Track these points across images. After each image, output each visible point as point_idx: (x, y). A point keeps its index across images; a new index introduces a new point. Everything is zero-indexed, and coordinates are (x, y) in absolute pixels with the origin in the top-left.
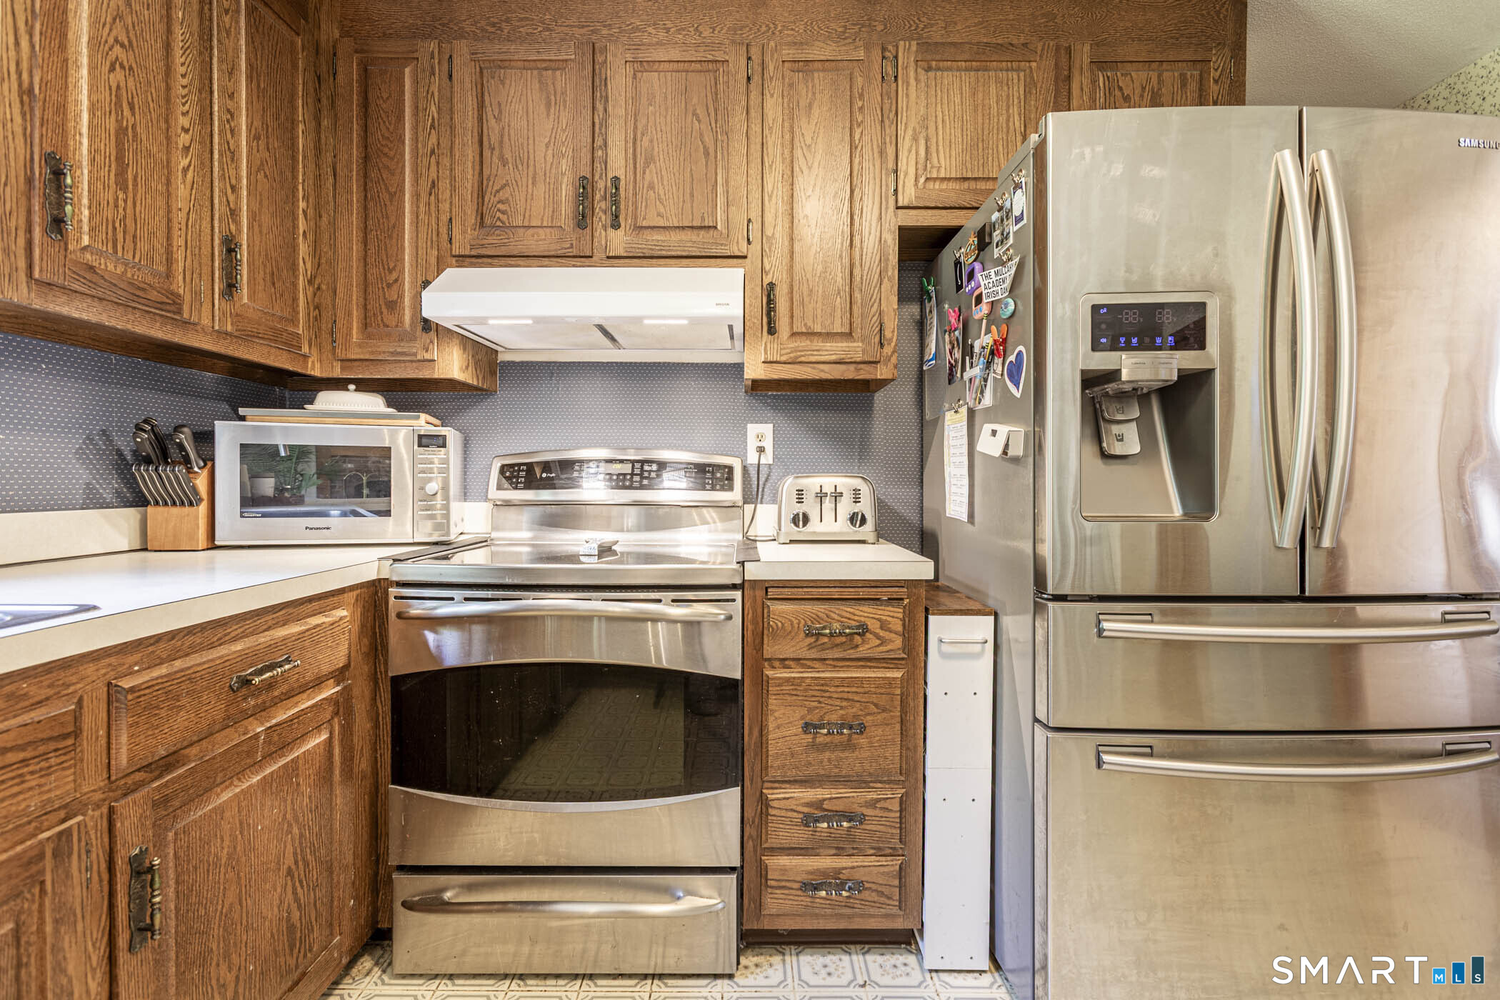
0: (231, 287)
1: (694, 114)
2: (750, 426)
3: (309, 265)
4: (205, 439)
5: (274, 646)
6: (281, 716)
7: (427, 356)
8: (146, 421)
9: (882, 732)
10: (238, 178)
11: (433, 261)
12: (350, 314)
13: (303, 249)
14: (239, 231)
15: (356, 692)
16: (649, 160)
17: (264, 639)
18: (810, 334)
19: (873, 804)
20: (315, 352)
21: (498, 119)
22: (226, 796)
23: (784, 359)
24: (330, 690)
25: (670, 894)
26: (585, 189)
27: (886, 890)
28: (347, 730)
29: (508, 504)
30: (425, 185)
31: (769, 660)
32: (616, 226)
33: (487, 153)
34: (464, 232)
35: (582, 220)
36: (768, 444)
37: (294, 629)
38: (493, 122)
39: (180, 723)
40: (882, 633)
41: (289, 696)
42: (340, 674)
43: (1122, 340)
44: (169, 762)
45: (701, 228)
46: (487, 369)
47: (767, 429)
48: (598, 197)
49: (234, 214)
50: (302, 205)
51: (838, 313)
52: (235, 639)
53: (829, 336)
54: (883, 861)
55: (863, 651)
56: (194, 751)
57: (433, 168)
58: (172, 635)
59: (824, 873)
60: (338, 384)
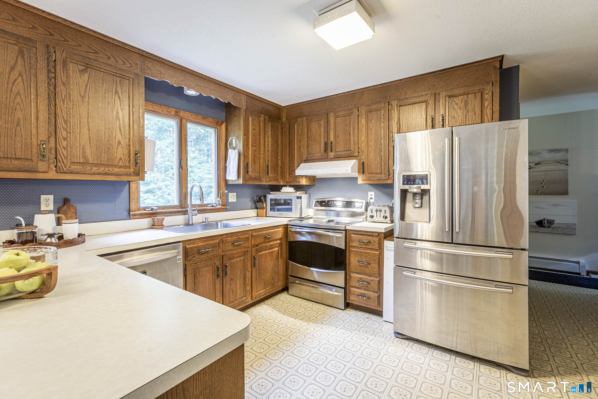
0: (268, 173)
1: (347, 125)
2: (369, 192)
3: (280, 164)
4: (265, 197)
5: (270, 233)
6: (271, 243)
7: (299, 181)
8: (258, 195)
9: (375, 266)
10: (269, 155)
11: (300, 161)
12: (287, 173)
13: (279, 162)
14: (269, 163)
15: (283, 243)
16: (338, 137)
17: (269, 231)
18: (372, 173)
19: (372, 280)
20: (282, 181)
21: (310, 132)
22: (264, 253)
23: (366, 179)
24: (279, 242)
25: (331, 290)
26: (326, 144)
27: (375, 300)
28: (281, 249)
29: (318, 210)
30: (299, 146)
31: (351, 246)
32: (332, 151)
33: (309, 139)
34: (305, 155)
35: (326, 151)
36: (373, 197)
37: (273, 231)
38: (310, 133)
39: (258, 241)
40: (374, 243)
41: (272, 241)
42: (280, 239)
43: (409, 182)
44: (257, 245)
45: (349, 150)
46: (313, 180)
47: (373, 193)
48: (328, 145)
49: (268, 161)
50: (279, 154)
51: (378, 168)
52: (265, 231)
53: (377, 174)
54: (374, 294)
55: (369, 247)
56: (260, 245)
57: (300, 143)
58: (258, 229)
59: (362, 293)
60: (285, 186)
